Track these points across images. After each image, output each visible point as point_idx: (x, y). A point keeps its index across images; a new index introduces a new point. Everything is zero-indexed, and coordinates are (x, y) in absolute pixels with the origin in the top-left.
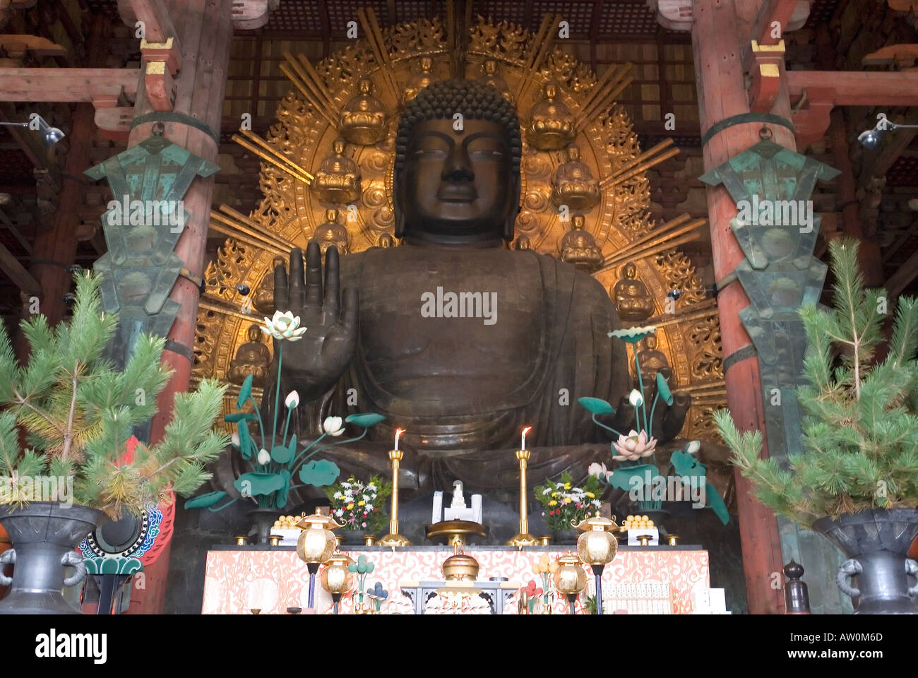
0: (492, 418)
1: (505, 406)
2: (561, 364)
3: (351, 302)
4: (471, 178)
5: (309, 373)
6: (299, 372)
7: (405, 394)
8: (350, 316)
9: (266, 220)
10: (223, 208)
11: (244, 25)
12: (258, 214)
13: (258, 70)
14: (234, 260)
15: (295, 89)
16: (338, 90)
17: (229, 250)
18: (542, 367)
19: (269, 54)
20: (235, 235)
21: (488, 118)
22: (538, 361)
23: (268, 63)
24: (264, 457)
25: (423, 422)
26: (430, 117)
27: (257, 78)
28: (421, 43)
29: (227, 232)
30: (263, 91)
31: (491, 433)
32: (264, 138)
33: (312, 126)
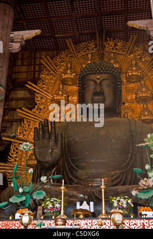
0: (113, 176)
1: (118, 172)
2: (138, 156)
3: (59, 138)
4: (103, 94)
5: (46, 162)
6: (43, 162)
7: (83, 168)
8: (59, 142)
9: (38, 112)
10: (23, 109)
11: (13, 51)
12: (35, 110)
13: (35, 62)
14: (27, 126)
15: (46, 68)
16: (60, 67)
17: (25, 122)
18: (131, 158)
19: (38, 56)
20: (27, 117)
21: (108, 73)
22: (130, 156)
23: (38, 59)
24: (21, 190)
25: (89, 178)
26: (88, 74)
27: (35, 65)
28: (88, 49)
29: (25, 116)
30: (37, 69)
31: (113, 181)
32: (36, 85)
33: (52, 79)
